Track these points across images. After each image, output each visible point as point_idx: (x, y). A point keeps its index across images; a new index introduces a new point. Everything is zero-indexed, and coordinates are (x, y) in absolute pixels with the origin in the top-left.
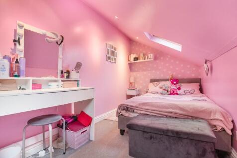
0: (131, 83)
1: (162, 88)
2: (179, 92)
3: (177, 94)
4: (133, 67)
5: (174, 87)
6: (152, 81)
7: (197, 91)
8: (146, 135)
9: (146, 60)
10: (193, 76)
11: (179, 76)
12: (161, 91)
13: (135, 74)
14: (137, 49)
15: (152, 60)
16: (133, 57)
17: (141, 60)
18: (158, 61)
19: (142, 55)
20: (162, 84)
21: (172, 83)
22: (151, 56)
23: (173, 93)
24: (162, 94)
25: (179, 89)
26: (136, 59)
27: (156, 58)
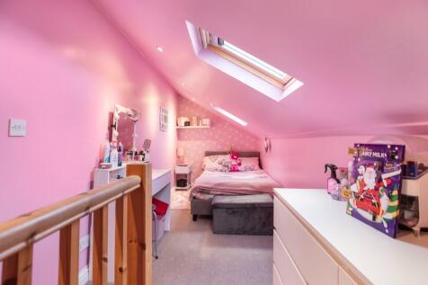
0: (178, 157)
1: (221, 163)
2: (239, 168)
3: (238, 171)
4: (182, 134)
5: (234, 162)
6: (208, 154)
7: (257, 166)
8: (230, 211)
9: (200, 126)
10: (252, 148)
11: (239, 149)
12: (220, 167)
13: (184, 143)
14: (187, 109)
15: (209, 127)
16: (183, 120)
17: (194, 126)
18: (214, 128)
19: (194, 119)
20: (221, 158)
21: (232, 158)
22: (207, 122)
23: (234, 170)
24: (221, 171)
25: (240, 164)
26: (187, 124)
27: (212, 124)
